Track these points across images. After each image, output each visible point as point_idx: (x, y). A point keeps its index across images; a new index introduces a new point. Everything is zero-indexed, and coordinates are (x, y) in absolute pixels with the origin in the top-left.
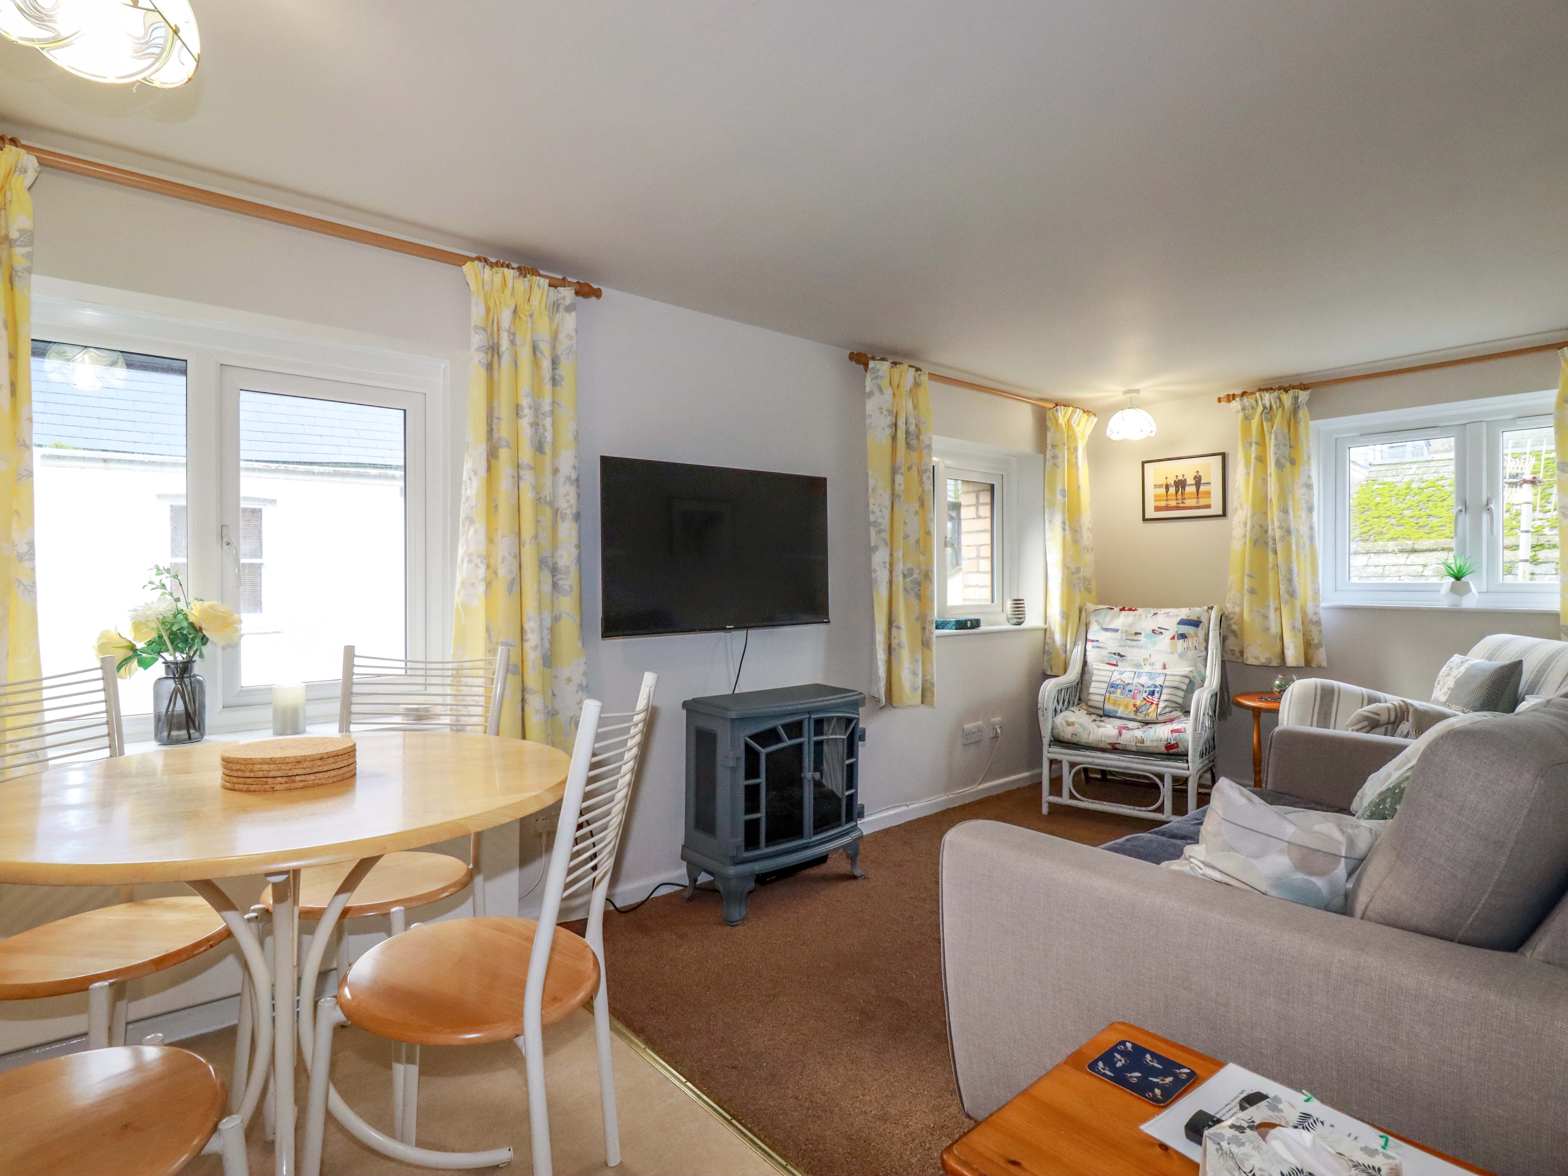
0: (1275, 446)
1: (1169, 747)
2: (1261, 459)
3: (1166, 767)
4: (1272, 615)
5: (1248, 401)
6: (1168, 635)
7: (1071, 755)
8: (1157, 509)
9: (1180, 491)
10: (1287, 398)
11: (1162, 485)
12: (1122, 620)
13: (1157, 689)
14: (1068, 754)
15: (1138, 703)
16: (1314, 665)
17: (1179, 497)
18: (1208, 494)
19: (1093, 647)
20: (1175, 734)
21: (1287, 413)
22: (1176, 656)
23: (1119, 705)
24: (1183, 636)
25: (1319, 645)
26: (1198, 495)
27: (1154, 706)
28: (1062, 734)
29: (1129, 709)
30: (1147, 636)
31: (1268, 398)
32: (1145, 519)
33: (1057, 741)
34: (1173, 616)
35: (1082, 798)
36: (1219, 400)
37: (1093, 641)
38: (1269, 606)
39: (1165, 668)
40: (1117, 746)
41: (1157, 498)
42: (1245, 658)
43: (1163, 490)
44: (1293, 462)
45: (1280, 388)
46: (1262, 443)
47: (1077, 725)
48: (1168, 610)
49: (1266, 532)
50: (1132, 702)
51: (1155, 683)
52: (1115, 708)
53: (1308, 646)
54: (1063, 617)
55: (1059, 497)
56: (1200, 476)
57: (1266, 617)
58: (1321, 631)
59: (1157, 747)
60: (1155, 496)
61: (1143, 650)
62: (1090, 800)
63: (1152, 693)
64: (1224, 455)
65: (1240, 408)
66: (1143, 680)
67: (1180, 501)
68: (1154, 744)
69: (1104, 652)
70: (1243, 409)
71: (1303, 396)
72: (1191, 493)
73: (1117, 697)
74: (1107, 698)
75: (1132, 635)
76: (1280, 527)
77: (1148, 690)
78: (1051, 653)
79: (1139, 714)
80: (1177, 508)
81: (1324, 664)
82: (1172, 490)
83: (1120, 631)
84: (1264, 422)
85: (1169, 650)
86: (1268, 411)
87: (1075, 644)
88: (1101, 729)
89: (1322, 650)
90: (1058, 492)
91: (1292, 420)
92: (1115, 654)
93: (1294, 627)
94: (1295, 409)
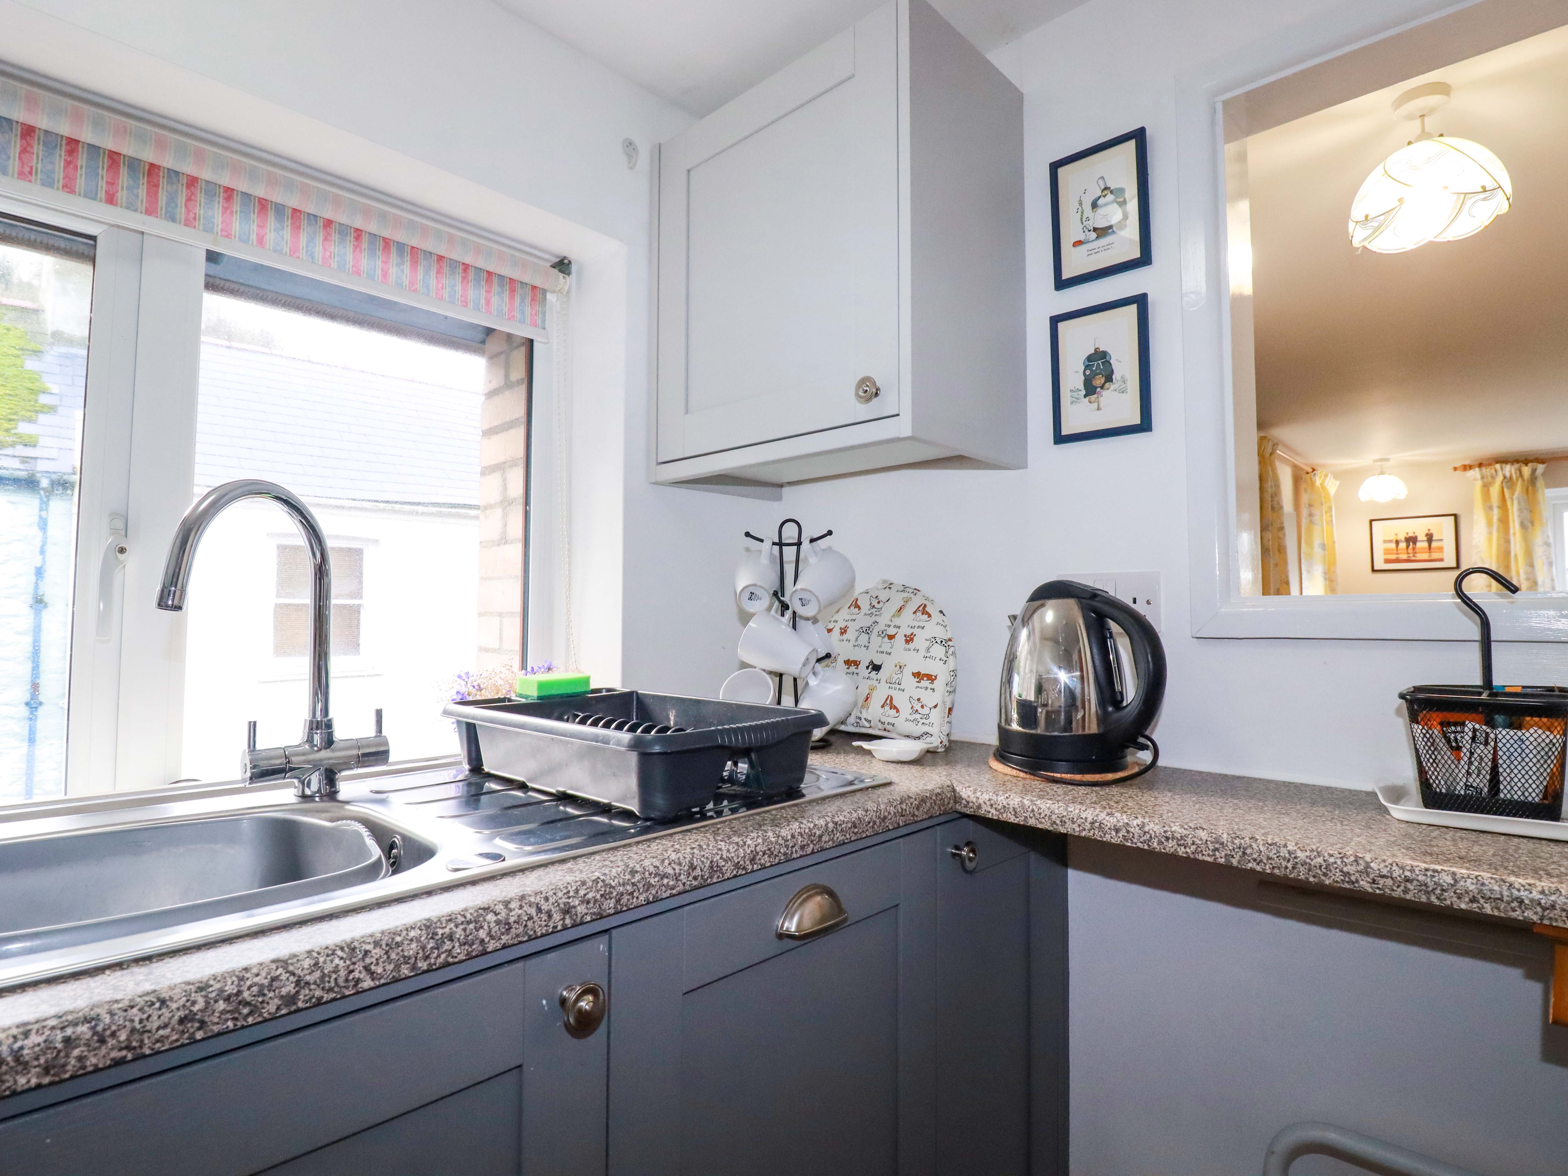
0: (1517, 510)
2: (1504, 521)
5: (1486, 471)
8: (1387, 561)
10: (1526, 470)
18: (1441, 549)
21: (1526, 483)
31: (1509, 469)
32: (1373, 570)
36: (1455, 469)
41: (1387, 551)
43: (1393, 545)
44: (1532, 523)
45: (1517, 461)
46: (1503, 507)
55: (1318, 551)
64: (1455, 516)
65: (1478, 476)
67: (1411, 555)
70: (1482, 478)
71: (1541, 468)
72: (1422, 548)
76: (1527, 579)
82: (1403, 545)
84: (1506, 490)
86: (1509, 480)
90: (1316, 547)
91: (1530, 488)
94: (1533, 479)
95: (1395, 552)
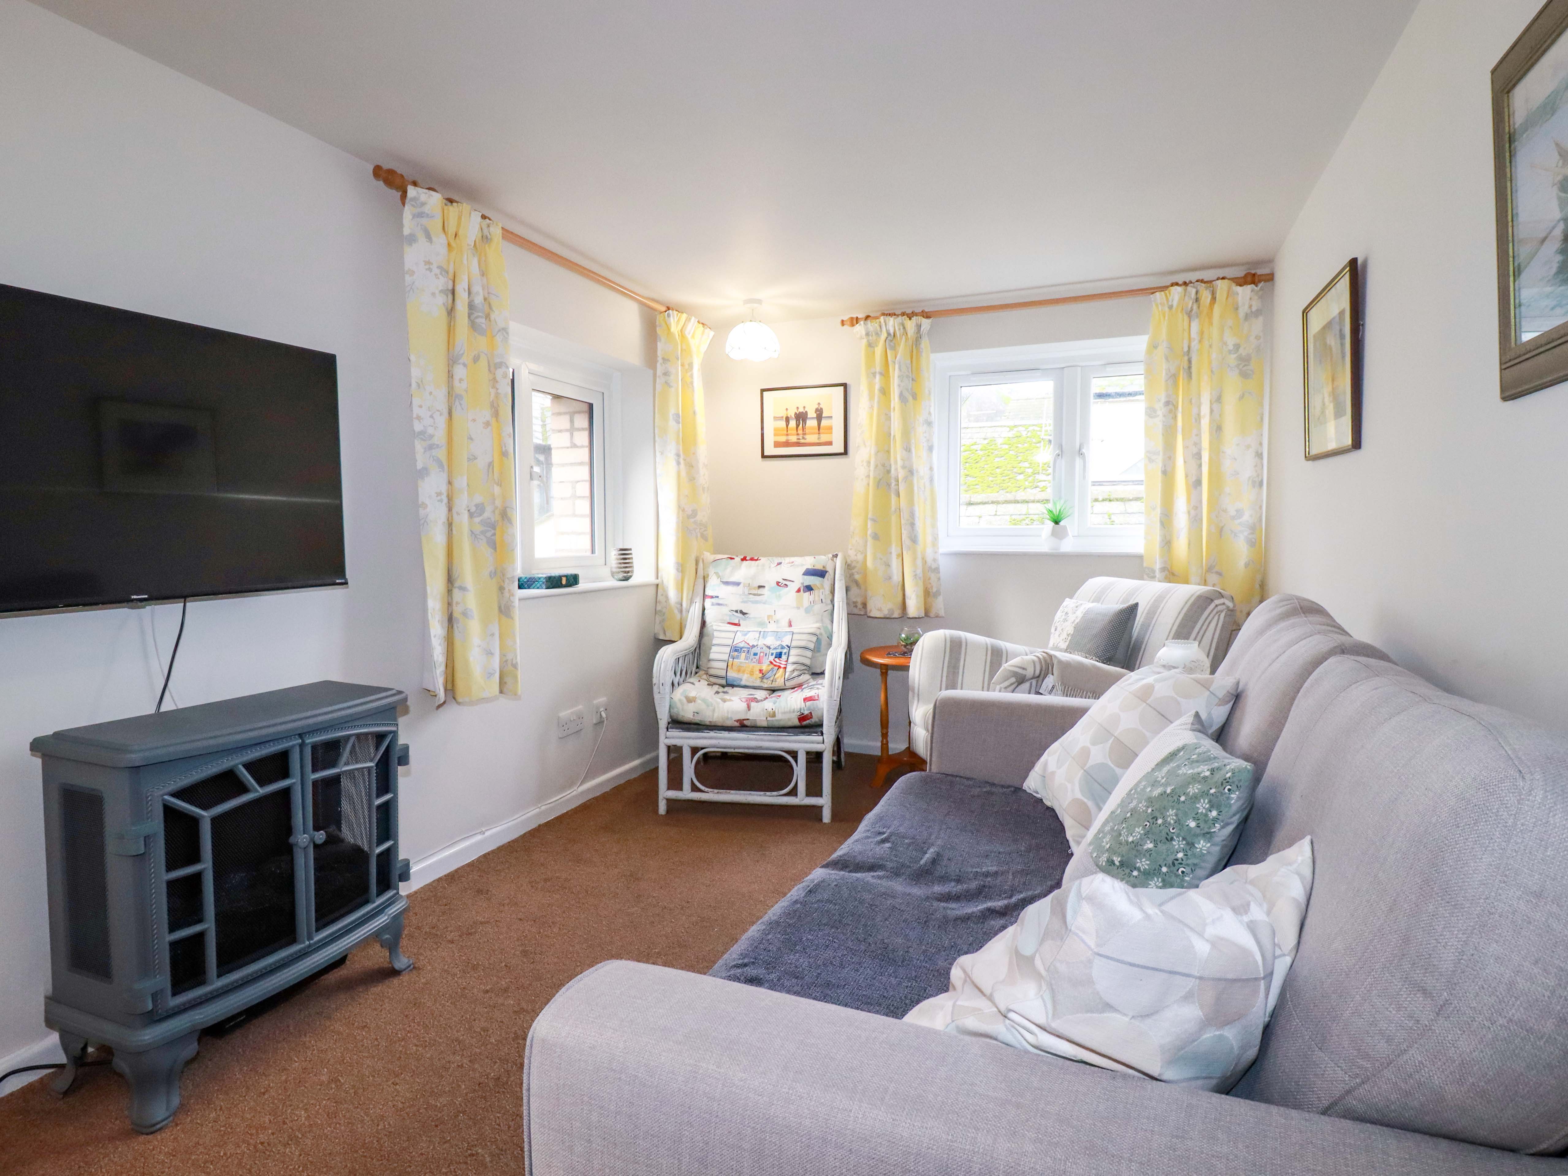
0: (899, 377)
1: (802, 718)
2: (885, 391)
3: (799, 742)
4: (895, 563)
5: (872, 325)
6: (793, 588)
7: (693, 738)
8: (777, 445)
9: (801, 425)
10: (910, 325)
11: (782, 417)
12: (744, 572)
13: (784, 651)
14: (689, 738)
15: (765, 667)
16: (932, 615)
17: (800, 432)
18: (830, 428)
19: (713, 604)
20: (808, 703)
21: (910, 342)
22: (802, 611)
23: (744, 672)
24: (809, 588)
25: (937, 594)
26: (819, 430)
27: (781, 670)
28: (682, 713)
29: (755, 676)
30: (771, 589)
31: (892, 323)
32: (764, 456)
33: (677, 723)
34: (798, 566)
35: (707, 790)
36: (843, 323)
37: (712, 597)
38: (891, 553)
39: (790, 625)
40: (746, 722)
41: (777, 432)
42: (868, 611)
43: (783, 424)
44: (915, 397)
45: (903, 314)
46: (885, 374)
47: (699, 701)
48: (792, 559)
49: (889, 472)
50: (758, 667)
51: (782, 643)
52: (739, 676)
53: (928, 594)
54: (677, 570)
55: (672, 423)
56: (821, 409)
57: (888, 565)
58: (939, 579)
59: (789, 719)
61: (767, 606)
62: (716, 791)
63: (779, 655)
64: (845, 385)
65: (864, 333)
66: (770, 641)
67: (801, 437)
68: (786, 717)
69: (725, 610)
70: (867, 334)
71: (926, 323)
72: (812, 428)
73: (741, 663)
74: (730, 664)
75: (754, 589)
76: (904, 467)
77: (774, 652)
78: (664, 614)
79: (765, 681)
80: (798, 444)
81: (942, 613)
82: (793, 423)
83: (741, 585)
84: (888, 351)
85: (795, 605)
86: (892, 337)
87: (691, 601)
88: (727, 703)
89: (940, 599)
90: (671, 417)
91: (915, 351)
92: (737, 611)
93: (916, 575)
94: (918, 337)
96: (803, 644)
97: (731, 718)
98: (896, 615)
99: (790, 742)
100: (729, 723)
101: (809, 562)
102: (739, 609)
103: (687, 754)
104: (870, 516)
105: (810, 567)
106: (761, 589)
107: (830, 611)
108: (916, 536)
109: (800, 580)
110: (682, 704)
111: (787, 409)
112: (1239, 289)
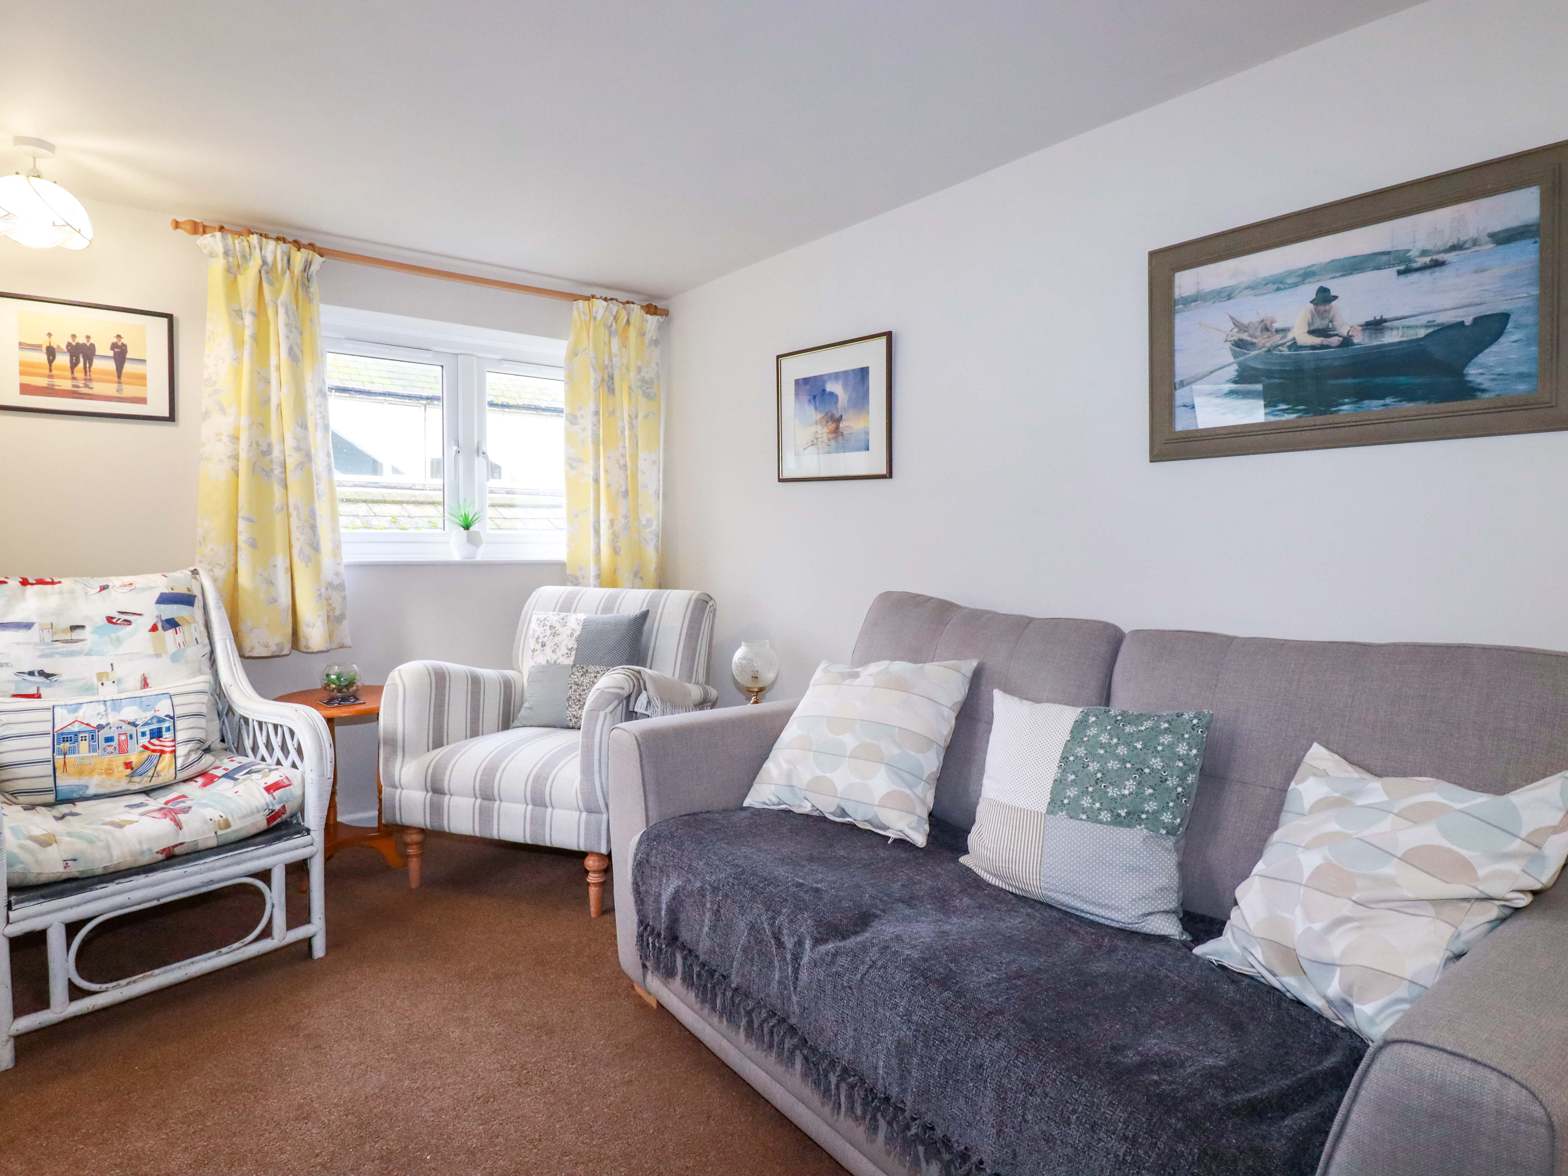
0: (284, 324)
1: (273, 816)
2: (260, 340)
3: (274, 854)
4: (283, 580)
5: (233, 242)
6: (142, 625)
7: (71, 907)
8: (27, 390)
9: (81, 365)
10: (299, 258)
12: (32, 604)
13: (165, 725)
14: (61, 909)
15: (134, 757)
16: (335, 645)
18: (141, 379)
20: (277, 793)
21: (295, 282)
22: (165, 660)
23: (91, 773)
24: (172, 624)
25: (348, 615)
26: (119, 376)
27: (167, 757)
28: (35, 869)
29: (116, 774)
30: (97, 630)
31: (271, 249)
33: (27, 890)
34: (143, 590)
35: (104, 987)
36: (177, 225)
38: (275, 566)
39: (145, 684)
40: (177, 851)
42: (247, 650)
43: (41, 357)
45: (289, 241)
46: (261, 316)
48: (128, 579)
49: (267, 452)
50: (122, 759)
51: (157, 714)
52: (82, 781)
53: (334, 619)
57: (271, 583)
58: (344, 598)
59: (254, 824)
60: (22, 364)
61: (93, 658)
63: (157, 734)
64: (169, 318)
65: (218, 249)
66: (130, 713)
68: (248, 822)
69: (7, 674)
70: (226, 253)
71: (317, 262)
72: (106, 373)
73: (83, 758)
74: (58, 765)
75: (64, 631)
76: (298, 449)
77: (147, 729)
79: (136, 779)
80: (74, 394)
81: (348, 641)
82: (63, 360)
83: (36, 627)
84: (265, 284)
85: (151, 651)
86: (266, 269)
89: (345, 623)
91: (301, 294)
92: (31, 673)
93: (320, 595)
94: (305, 278)
95: (47, 372)
96: (194, 709)
97: (150, 850)
98: (285, 652)
99: (259, 858)
100: (145, 860)
101: (161, 584)
102: (36, 668)
103: (56, 940)
104: (242, 513)
105: (166, 591)
106: (77, 632)
107: (208, 655)
108: (318, 543)
109: (152, 612)
110: (31, 852)
111: (49, 335)
112: (649, 317)
